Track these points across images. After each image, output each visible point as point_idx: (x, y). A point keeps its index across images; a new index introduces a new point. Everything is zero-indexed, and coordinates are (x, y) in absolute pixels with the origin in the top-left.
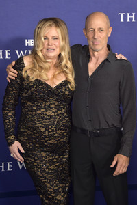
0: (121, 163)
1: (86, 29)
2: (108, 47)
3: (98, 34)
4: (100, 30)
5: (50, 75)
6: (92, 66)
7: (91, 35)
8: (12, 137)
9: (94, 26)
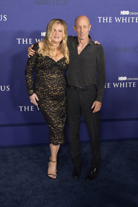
0: (97, 106)
1: (75, 26)
2: (89, 37)
3: (83, 30)
4: (84, 27)
5: (55, 53)
6: (80, 49)
7: (79, 30)
8: (32, 91)
9: (80, 24)
